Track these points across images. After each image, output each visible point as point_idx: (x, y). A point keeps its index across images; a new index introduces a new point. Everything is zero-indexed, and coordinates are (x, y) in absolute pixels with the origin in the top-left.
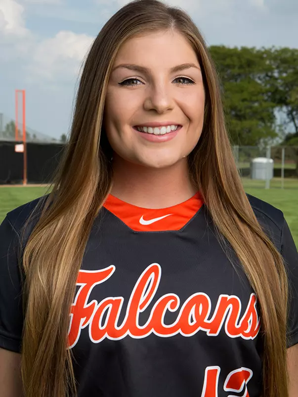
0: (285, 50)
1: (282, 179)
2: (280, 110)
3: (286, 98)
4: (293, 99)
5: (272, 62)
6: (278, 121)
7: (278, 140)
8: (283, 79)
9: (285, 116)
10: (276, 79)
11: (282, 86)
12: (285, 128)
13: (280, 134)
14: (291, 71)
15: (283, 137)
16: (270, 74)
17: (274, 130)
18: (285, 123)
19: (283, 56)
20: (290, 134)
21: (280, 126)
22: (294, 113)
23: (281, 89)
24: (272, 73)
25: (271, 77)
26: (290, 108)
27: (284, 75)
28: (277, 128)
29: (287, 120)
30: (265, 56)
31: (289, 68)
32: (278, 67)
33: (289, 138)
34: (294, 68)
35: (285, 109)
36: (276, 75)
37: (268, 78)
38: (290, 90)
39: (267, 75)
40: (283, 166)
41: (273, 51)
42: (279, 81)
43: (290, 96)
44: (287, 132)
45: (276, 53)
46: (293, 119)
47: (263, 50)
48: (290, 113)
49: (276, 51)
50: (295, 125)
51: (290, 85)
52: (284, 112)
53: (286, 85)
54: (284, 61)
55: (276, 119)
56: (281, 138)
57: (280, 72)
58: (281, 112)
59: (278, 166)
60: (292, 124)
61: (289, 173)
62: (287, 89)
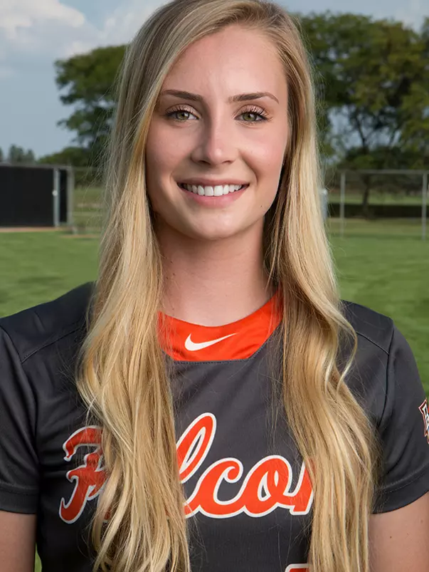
0: (346, 18)
1: (341, 220)
2: (339, 112)
3: (347, 94)
4: (358, 95)
5: (327, 36)
6: (335, 130)
7: (335, 159)
8: (342, 63)
9: (345, 121)
10: (332, 63)
11: (341, 73)
12: (347, 141)
13: (338, 149)
14: (355, 50)
15: (343, 154)
16: (322, 55)
17: (329, 145)
18: (346, 132)
19: (344, 27)
20: (353, 149)
21: (338, 137)
22: (360, 117)
23: (340, 78)
24: (326, 52)
25: (325, 60)
26: (353, 109)
27: (345, 56)
28: (334, 141)
29: (350, 128)
30: (315, 26)
31: (353, 45)
32: (335, 44)
33: (352, 155)
34: (361, 46)
35: (345, 110)
36: (332, 56)
37: (319, 62)
38: (353, 81)
39: (318, 57)
40: (343, 199)
41: (328, 17)
42: (337, 67)
43: (354, 90)
44: (348, 146)
45: (333, 23)
46: (358, 126)
47: (312, 18)
48: (353, 117)
49: (333, 18)
50: (361, 135)
51: (353, 72)
52: (344, 115)
53: (347, 73)
54: (345, 35)
55: (332, 126)
56: (339, 157)
57: (338, 53)
58: (339, 116)
59: (334, 200)
60: (356, 135)
61: (352, 211)
62: (349, 79)
